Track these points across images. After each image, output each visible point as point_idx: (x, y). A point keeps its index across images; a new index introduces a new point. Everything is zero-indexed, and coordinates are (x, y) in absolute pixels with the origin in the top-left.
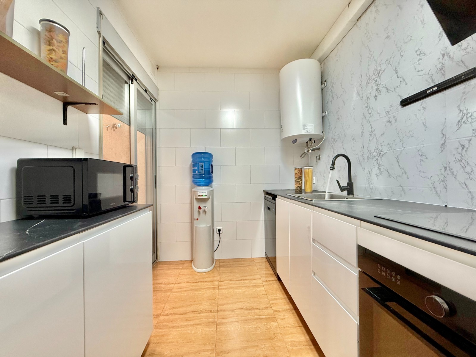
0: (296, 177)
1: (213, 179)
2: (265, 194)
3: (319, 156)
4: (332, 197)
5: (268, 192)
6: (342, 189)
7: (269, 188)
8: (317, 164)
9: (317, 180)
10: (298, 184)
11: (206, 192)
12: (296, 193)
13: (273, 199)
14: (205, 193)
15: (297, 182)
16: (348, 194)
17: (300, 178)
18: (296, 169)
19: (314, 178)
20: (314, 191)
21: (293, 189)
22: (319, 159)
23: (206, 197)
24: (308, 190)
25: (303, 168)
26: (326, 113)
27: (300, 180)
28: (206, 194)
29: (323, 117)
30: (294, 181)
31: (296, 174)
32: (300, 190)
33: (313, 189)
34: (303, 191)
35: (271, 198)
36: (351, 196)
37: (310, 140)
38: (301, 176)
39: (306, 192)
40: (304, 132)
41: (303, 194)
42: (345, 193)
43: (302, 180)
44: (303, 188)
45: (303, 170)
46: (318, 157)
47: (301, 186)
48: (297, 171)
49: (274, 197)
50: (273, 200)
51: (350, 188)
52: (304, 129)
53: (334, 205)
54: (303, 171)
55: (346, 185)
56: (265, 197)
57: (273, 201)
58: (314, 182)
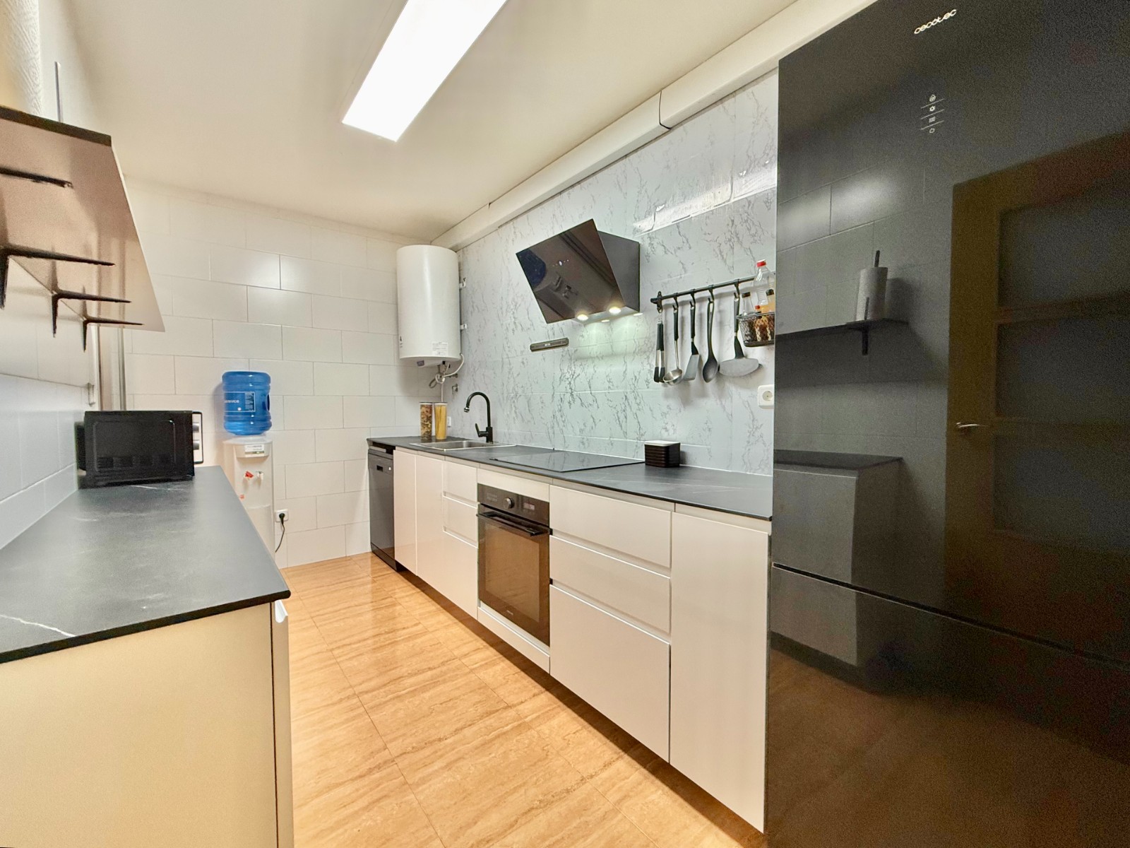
0: (423, 418)
1: (271, 420)
2: (370, 445)
3: (457, 385)
4: (470, 445)
5: (376, 441)
6: (481, 434)
7: (378, 435)
8: (453, 398)
9: (454, 422)
10: (426, 428)
11: (263, 446)
12: (423, 441)
13: (387, 452)
14: (259, 448)
15: (423, 425)
16: (487, 441)
17: (429, 419)
18: (422, 406)
19: (450, 418)
20: (449, 438)
21: (417, 435)
22: (457, 390)
23: (262, 455)
24: (441, 437)
25: (433, 404)
26: (466, 327)
27: (428, 423)
28: (263, 450)
29: (461, 331)
30: (420, 424)
31: (422, 413)
32: (428, 437)
33: (448, 434)
34: (433, 438)
35: (385, 450)
36: (489, 443)
37: (444, 363)
38: (431, 417)
39: (437, 441)
40: (434, 354)
41: (433, 443)
42: (484, 439)
43: (431, 423)
44: (433, 434)
45: (433, 407)
46: (455, 388)
47: (431, 431)
48: (424, 409)
49: (390, 449)
50: (387, 454)
51: (488, 434)
52: (435, 349)
53: (473, 453)
54: (433, 409)
55: (485, 430)
56: (370, 450)
57: (389, 456)
58: (450, 424)
